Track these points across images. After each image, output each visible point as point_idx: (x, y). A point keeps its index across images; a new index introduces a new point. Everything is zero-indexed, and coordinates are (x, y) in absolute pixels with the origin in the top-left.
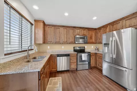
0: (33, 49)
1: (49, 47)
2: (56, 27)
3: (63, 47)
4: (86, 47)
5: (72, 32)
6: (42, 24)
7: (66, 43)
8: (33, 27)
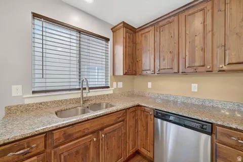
3: (194, 87)
8: (109, 44)
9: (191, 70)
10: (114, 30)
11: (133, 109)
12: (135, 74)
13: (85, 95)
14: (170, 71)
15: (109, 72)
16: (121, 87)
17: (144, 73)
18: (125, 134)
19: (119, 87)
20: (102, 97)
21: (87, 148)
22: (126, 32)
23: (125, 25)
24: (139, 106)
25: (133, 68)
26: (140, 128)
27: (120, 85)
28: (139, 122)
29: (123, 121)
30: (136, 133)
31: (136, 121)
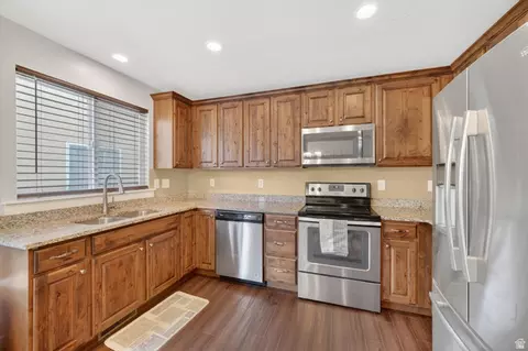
0: (146, 187)
1: (212, 182)
2: (225, 105)
3: (261, 183)
4: (381, 185)
5: (289, 114)
6: (170, 105)
7: (261, 164)
8: (147, 119)
9: (254, 164)
10: (156, 97)
11: (189, 214)
12: (192, 167)
13: (110, 200)
14: (235, 164)
15: (147, 163)
16: (168, 186)
17: (204, 165)
18: (179, 245)
19: (163, 187)
20: (137, 202)
21: (132, 260)
22: (178, 106)
23: (175, 96)
24: (196, 210)
25: (187, 158)
26: (199, 239)
27: (166, 183)
28: (197, 230)
29: (176, 228)
30: (192, 245)
31: (193, 231)
